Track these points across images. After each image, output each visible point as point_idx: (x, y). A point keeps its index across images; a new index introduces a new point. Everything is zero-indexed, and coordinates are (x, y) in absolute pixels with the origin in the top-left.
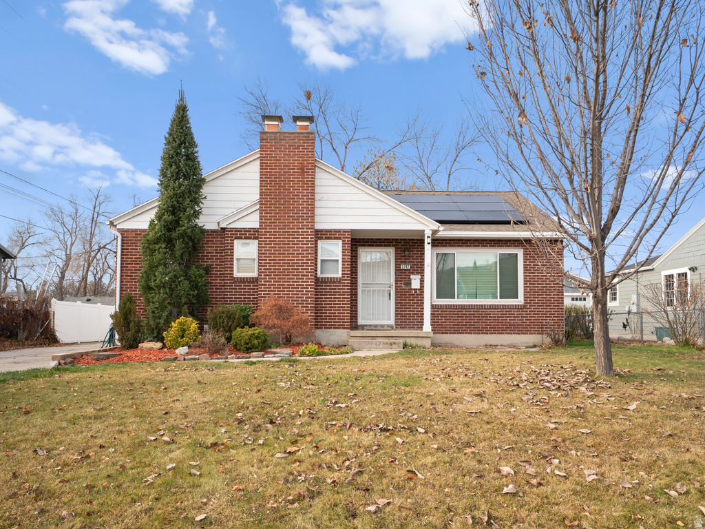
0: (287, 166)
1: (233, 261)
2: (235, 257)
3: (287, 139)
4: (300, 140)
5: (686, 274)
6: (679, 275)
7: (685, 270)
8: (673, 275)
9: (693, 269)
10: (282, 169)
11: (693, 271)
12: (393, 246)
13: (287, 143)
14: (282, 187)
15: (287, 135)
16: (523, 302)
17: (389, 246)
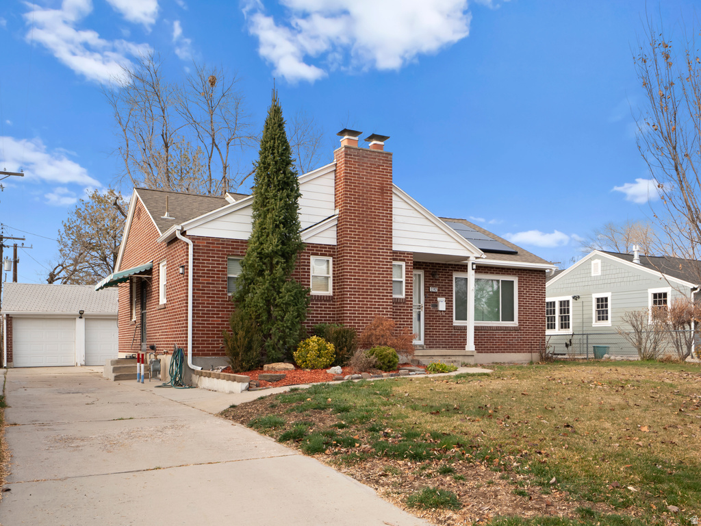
0: (369, 185)
1: (309, 278)
2: (311, 274)
3: (369, 157)
4: (380, 159)
5: (568, 301)
6: (561, 302)
7: (569, 298)
8: (554, 303)
9: (575, 298)
10: (365, 187)
11: (576, 299)
12: (423, 268)
13: (369, 161)
14: (365, 205)
15: (369, 153)
16: (518, 324)
17: (420, 268)
